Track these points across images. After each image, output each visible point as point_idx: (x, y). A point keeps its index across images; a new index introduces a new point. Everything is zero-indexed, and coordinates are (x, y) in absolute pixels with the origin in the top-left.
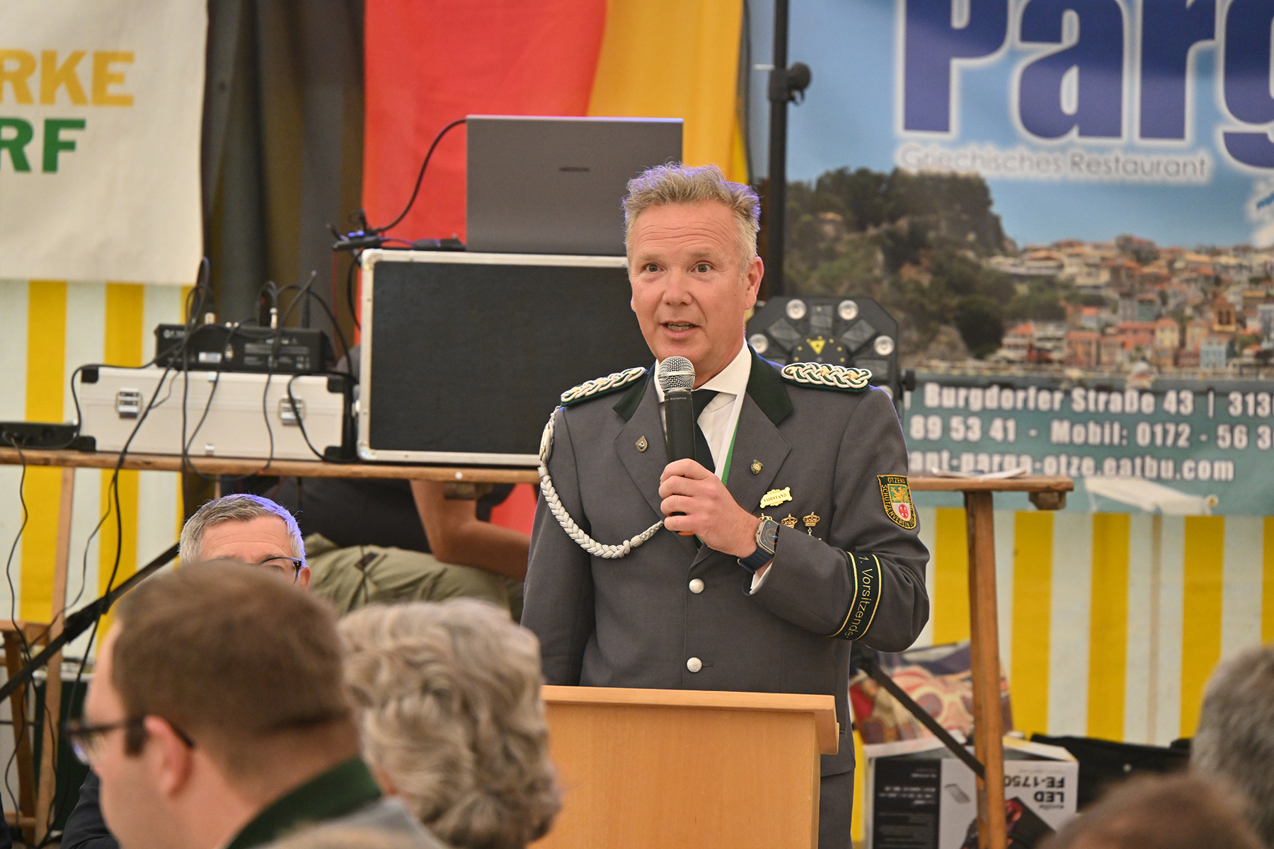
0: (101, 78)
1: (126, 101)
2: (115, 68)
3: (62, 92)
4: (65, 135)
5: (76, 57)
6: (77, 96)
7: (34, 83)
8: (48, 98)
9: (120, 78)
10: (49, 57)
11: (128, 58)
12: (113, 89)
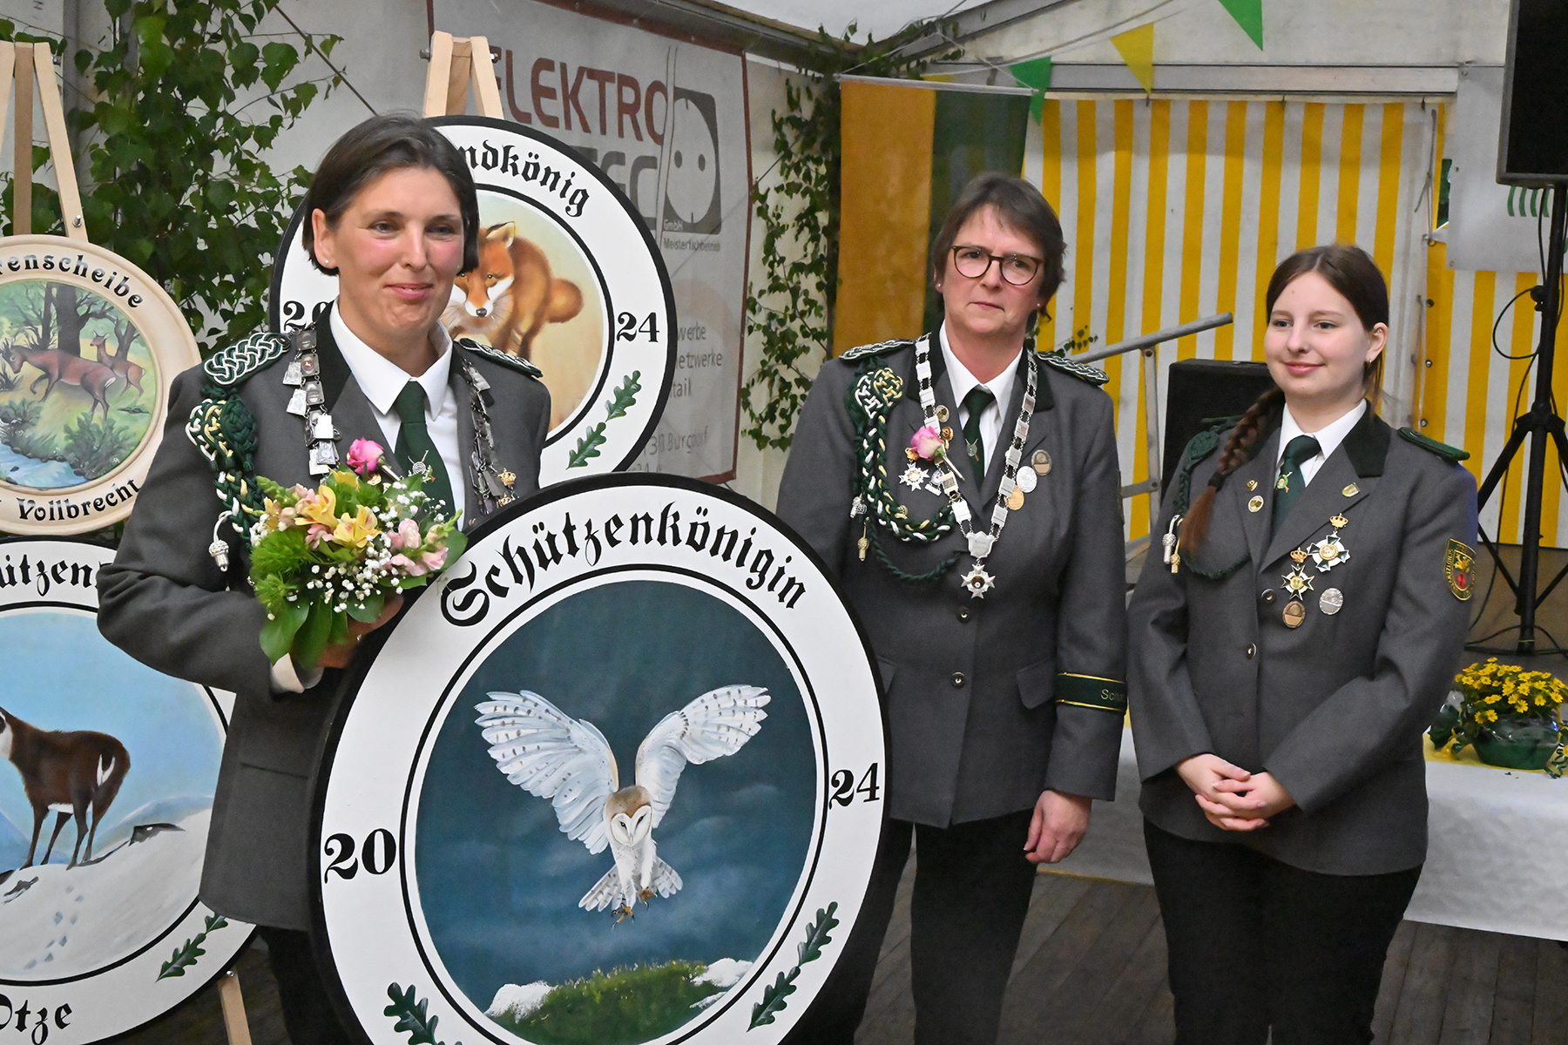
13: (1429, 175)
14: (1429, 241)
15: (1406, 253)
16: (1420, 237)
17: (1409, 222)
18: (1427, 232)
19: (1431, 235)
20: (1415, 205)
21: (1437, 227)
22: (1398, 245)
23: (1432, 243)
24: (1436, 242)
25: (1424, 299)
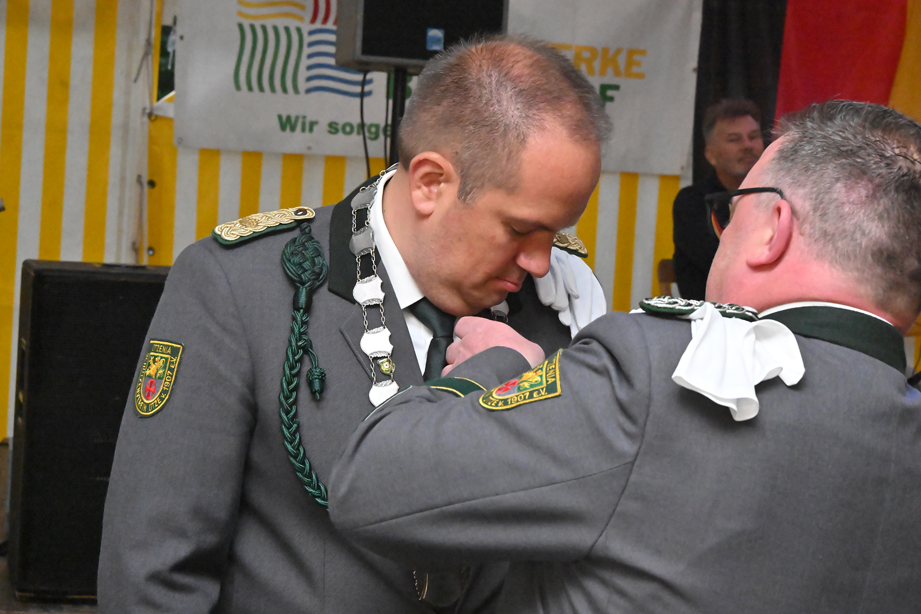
0: (630, 63)
1: (641, 76)
2: (637, 58)
3: (610, 70)
4: (610, 93)
5: (618, 51)
6: (617, 73)
7: (597, 64)
8: (603, 73)
9: (638, 64)
10: (605, 50)
11: (643, 52)
12: (635, 69)
13: (149, 42)
14: (150, 115)
15: (125, 127)
16: (140, 111)
17: (128, 93)
18: (147, 105)
19: (152, 109)
20: (133, 76)
21: (159, 98)
22: (117, 118)
23: (153, 118)
24: (157, 117)
25: (145, 180)
